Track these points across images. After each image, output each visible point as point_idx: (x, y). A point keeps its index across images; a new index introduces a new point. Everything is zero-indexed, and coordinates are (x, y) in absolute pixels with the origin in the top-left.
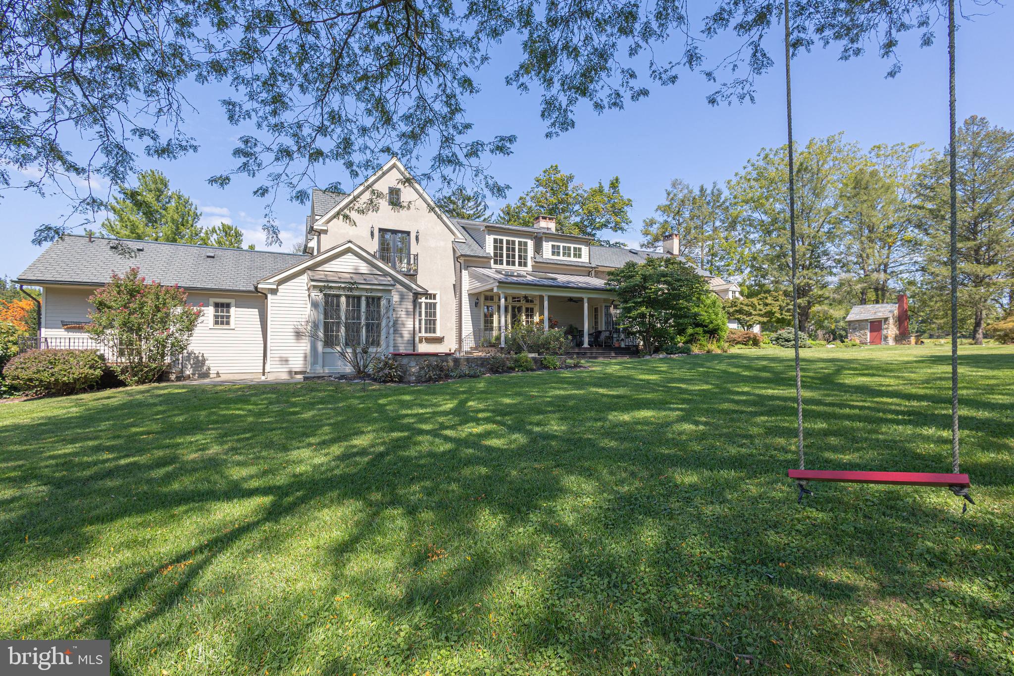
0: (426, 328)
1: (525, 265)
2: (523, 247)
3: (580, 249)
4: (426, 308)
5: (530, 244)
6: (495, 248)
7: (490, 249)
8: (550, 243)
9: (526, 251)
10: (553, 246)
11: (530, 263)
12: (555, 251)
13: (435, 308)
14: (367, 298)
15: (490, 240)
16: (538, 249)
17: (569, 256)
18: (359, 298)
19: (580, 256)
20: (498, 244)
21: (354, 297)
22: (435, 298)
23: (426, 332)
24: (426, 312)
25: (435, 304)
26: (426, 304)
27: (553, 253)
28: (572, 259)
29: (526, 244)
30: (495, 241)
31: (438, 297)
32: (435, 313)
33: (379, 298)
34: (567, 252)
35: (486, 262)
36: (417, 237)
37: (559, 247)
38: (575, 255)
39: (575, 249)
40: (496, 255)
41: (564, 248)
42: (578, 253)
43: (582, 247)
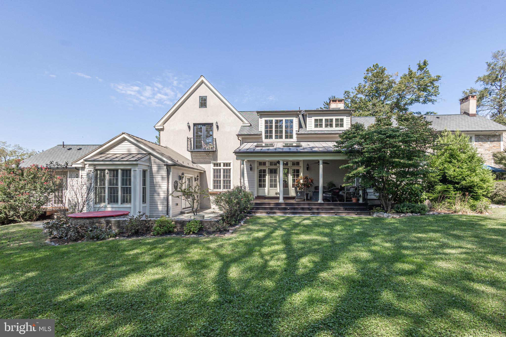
0: (224, 186)
1: (291, 137)
2: (290, 124)
3: (342, 120)
4: (224, 172)
5: (295, 121)
6: (266, 127)
7: (262, 128)
8: (313, 119)
9: (292, 127)
10: (316, 120)
11: (295, 136)
12: (318, 124)
13: (230, 173)
14: (123, 170)
15: (262, 122)
16: (302, 124)
17: (331, 126)
18: (117, 170)
19: (342, 125)
20: (268, 125)
21: (113, 170)
22: (230, 166)
23: (224, 188)
24: (224, 175)
25: (230, 170)
26: (224, 170)
27: (316, 126)
28: (334, 128)
29: (292, 122)
30: (266, 122)
31: (232, 165)
32: (230, 176)
33: (130, 170)
34: (329, 124)
35: (256, 137)
36: (218, 127)
37: (321, 120)
38: (337, 125)
39: (337, 120)
40: (266, 132)
41: (327, 120)
42: (340, 123)
43: (345, 118)
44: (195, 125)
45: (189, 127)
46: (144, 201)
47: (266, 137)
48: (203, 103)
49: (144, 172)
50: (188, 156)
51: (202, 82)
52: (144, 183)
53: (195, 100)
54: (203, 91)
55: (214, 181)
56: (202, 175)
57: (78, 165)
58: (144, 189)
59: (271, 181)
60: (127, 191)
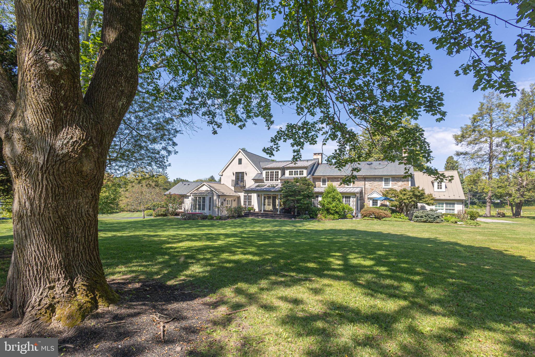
1: (278, 180)
2: (277, 173)
3: (303, 171)
5: (280, 172)
6: (266, 175)
7: (264, 175)
8: (288, 171)
9: (278, 175)
10: (290, 172)
11: (280, 179)
12: (291, 173)
14: (203, 197)
15: (264, 172)
16: (283, 174)
19: (303, 174)
20: (267, 174)
21: (200, 197)
27: (290, 174)
28: (299, 176)
29: (278, 172)
30: (266, 172)
32: (251, 199)
33: (205, 198)
34: (296, 173)
35: (262, 181)
36: (246, 174)
37: (292, 172)
38: (300, 174)
39: (300, 171)
40: (266, 178)
41: (295, 172)
42: (301, 173)
43: (304, 170)
44: (236, 173)
45: (234, 174)
46: (210, 210)
47: (266, 180)
48: (240, 161)
49: (210, 198)
50: (233, 188)
51: (240, 152)
52: (210, 202)
53: (236, 160)
54: (240, 156)
55: (244, 201)
56: (239, 198)
57: (189, 194)
58: (210, 205)
59: (268, 202)
60: (204, 205)
